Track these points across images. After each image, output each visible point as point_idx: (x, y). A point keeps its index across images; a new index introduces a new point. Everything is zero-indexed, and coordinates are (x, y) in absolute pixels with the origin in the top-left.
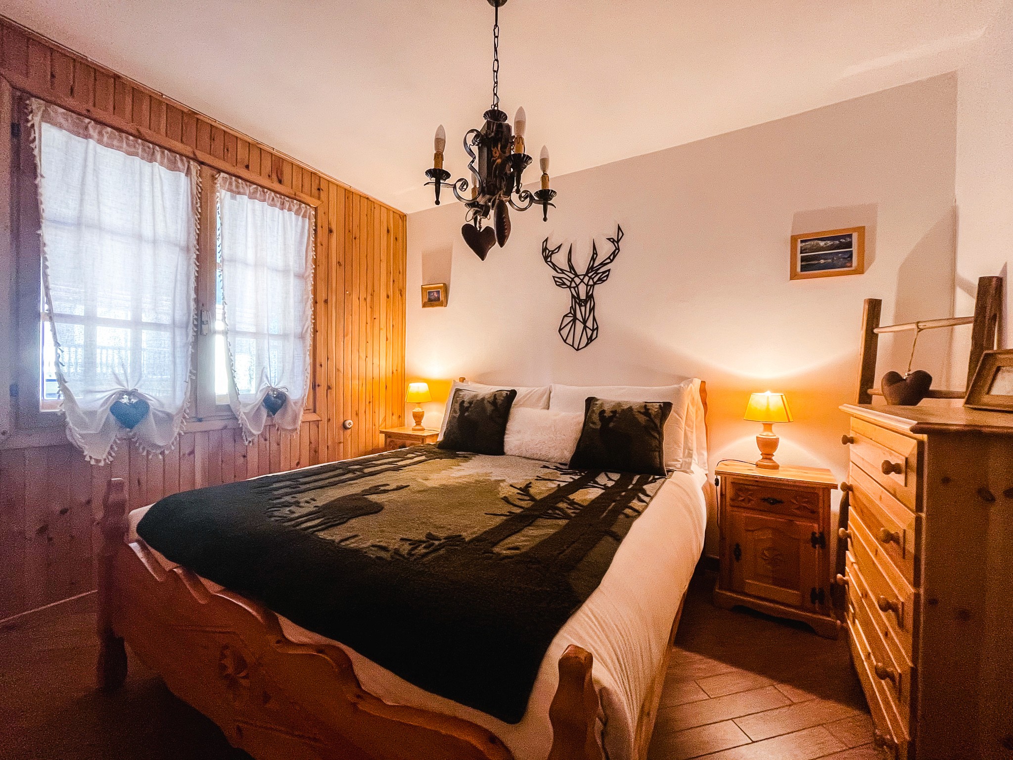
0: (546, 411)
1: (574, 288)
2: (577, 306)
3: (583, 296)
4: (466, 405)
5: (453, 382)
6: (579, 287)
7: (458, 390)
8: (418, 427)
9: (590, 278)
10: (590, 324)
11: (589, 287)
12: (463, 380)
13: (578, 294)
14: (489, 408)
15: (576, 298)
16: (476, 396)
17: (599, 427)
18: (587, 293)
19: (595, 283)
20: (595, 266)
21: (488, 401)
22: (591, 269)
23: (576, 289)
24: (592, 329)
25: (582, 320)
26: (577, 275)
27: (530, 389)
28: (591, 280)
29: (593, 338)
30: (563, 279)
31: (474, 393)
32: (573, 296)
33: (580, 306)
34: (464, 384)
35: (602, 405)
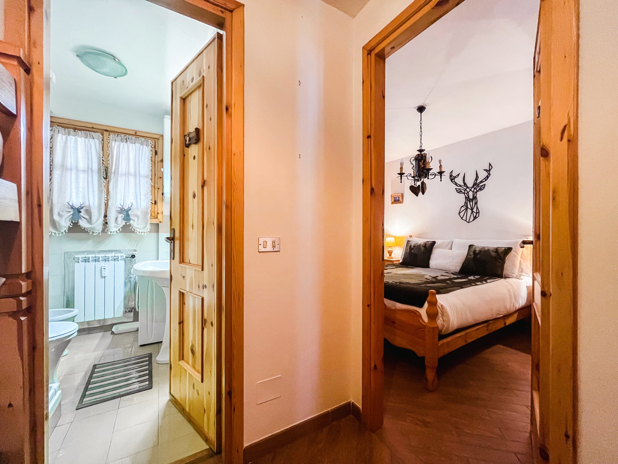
0: (451, 250)
1: (466, 193)
2: (468, 202)
3: (471, 197)
4: (412, 247)
5: (406, 238)
6: (469, 193)
7: (408, 241)
8: (390, 257)
9: (475, 188)
10: (475, 210)
11: (474, 193)
12: (411, 236)
13: (468, 196)
14: (423, 249)
15: (467, 198)
16: (417, 243)
17: (472, 257)
18: (473, 195)
19: (477, 191)
20: (477, 182)
21: (422, 246)
22: (475, 184)
23: (468, 194)
24: (476, 212)
25: (470, 208)
26: (467, 187)
27: (443, 241)
28: (475, 190)
29: (477, 217)
30: (461, 190)
31: (416, 242)
32: (466, 197)
33: (470, 202)
34: (412, 238)
35: (476, 248)
